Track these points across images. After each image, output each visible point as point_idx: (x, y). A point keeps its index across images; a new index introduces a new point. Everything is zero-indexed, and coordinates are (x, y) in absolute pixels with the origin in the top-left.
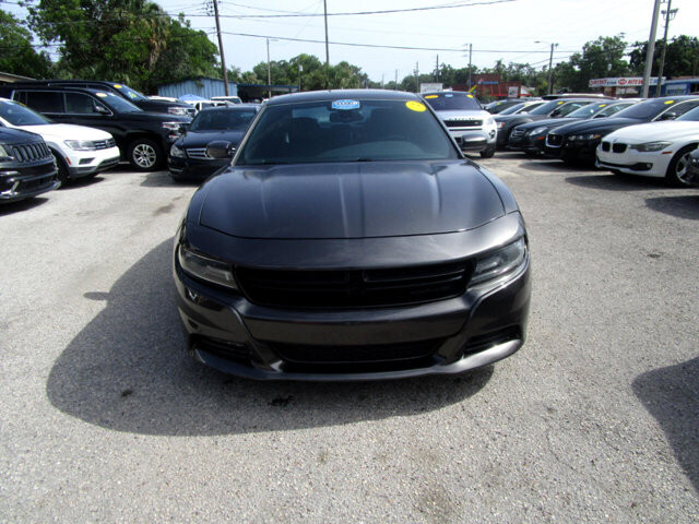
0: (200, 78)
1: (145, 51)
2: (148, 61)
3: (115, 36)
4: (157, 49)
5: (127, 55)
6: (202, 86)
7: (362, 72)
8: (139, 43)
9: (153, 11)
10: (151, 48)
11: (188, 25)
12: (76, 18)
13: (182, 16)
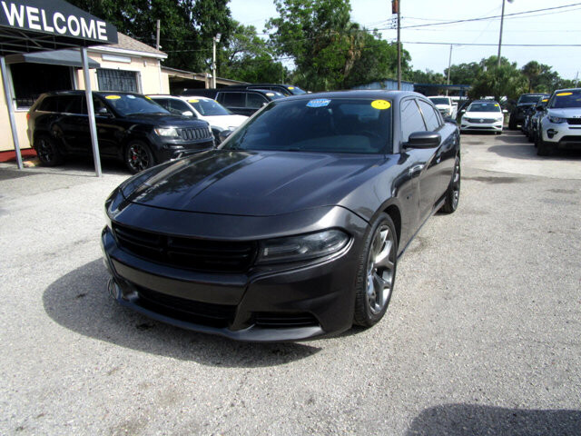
0: (383, 80)
1: (344, 60)
2: (344, 68)
3: (323, 50)
4: (353, 58)
5: (330, 64)
6: (385, 86)
7: (552, 71)
8: (340, 54)
9: (354, 29)
10: (348, 57)
11: (380, 37)
12: (299, 38)
13: (376, 30)
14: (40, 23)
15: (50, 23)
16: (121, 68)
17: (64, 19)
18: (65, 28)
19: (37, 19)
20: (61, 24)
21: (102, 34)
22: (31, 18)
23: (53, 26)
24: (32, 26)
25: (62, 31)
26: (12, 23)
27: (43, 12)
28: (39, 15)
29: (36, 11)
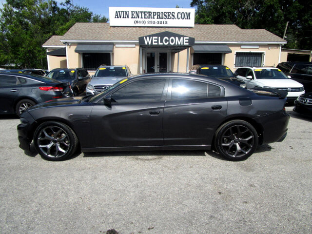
14: (158, 42)
15: (162, 41)
16: (251, 52)
17: (168, 39)
18: (168, 43)
19: (156, 41)
20: (166, 41)
21: (186, 42)
22: (154, 41)
23: (163, 42)
24: (154, 44)
25: (166, 44)
26: (146, 43)
27: (159, 38)
28: (158, 39)
29: (156, 38)
